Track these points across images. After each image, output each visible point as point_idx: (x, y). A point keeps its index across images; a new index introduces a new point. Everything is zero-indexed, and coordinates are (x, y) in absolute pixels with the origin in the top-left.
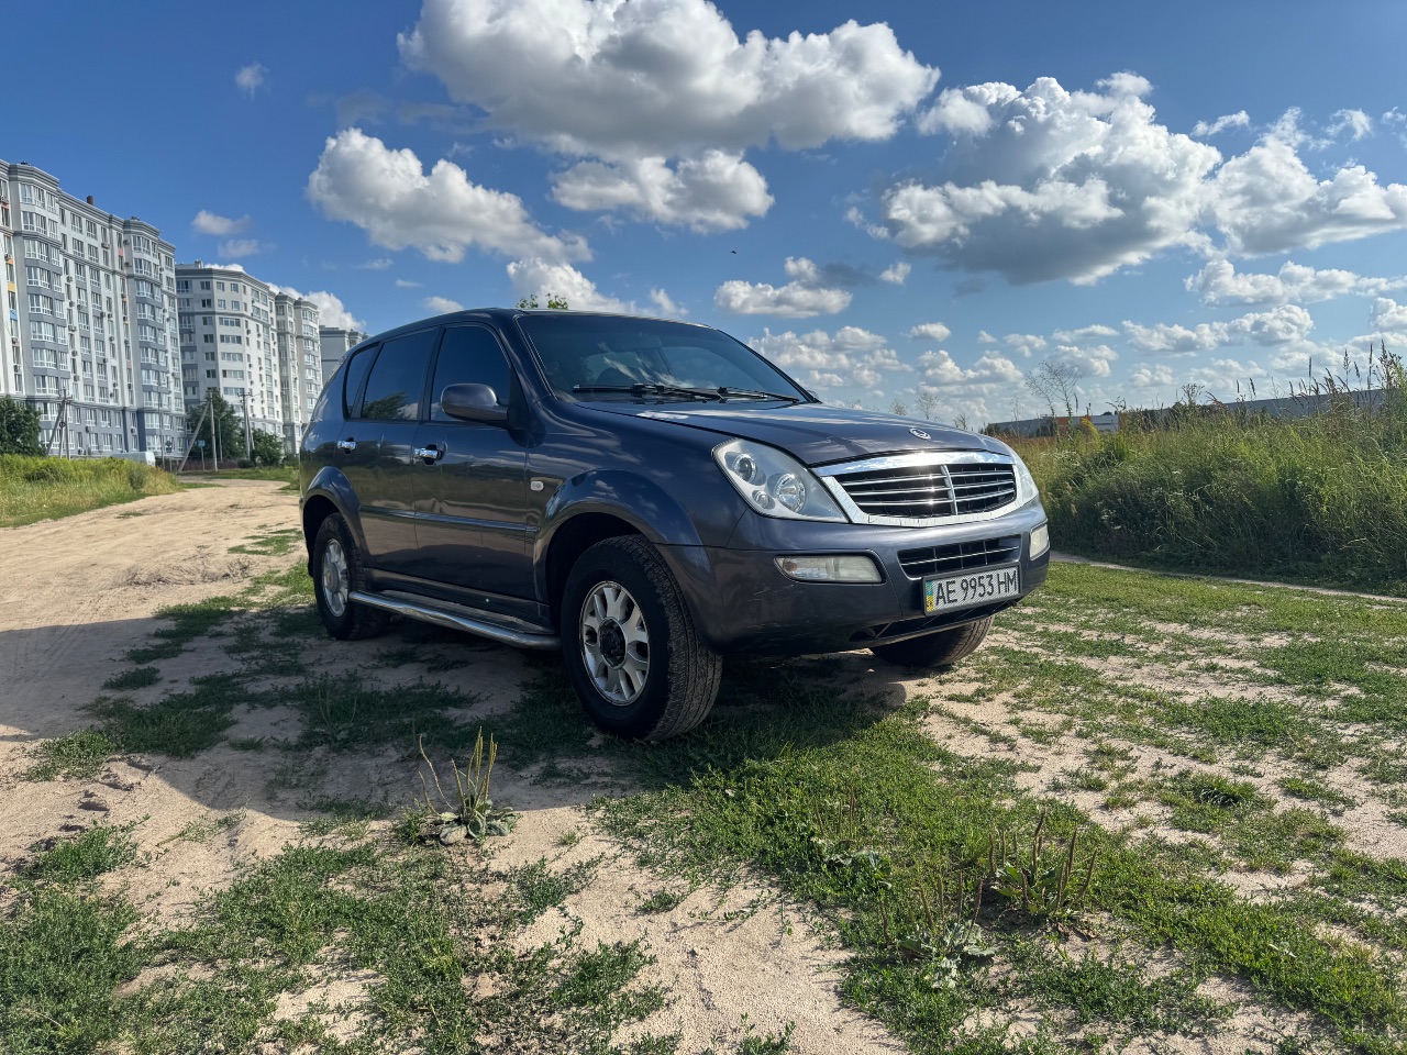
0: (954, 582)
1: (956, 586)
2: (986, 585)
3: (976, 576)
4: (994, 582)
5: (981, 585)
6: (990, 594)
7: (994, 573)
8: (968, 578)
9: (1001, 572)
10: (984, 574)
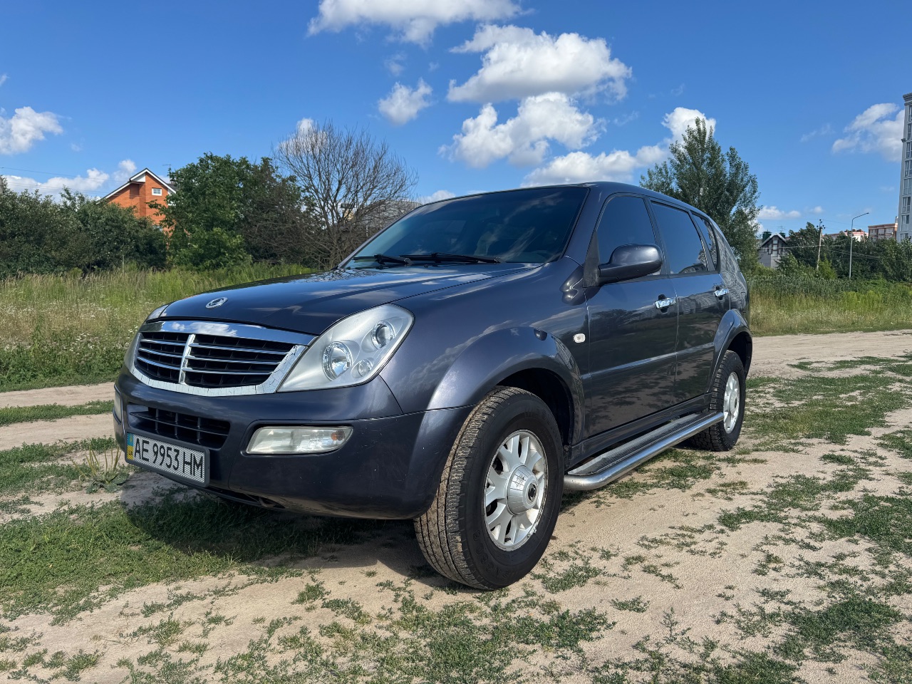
0: (148, 443)
1: (149, 447)
2: (173, 458)
3: (166, 446)
4: (180, 458)
5: (169, 456)
6: (176, 469)
7: (181, 450)
8: (159, 444)
9: (188, 452)
10: (173, 447)
